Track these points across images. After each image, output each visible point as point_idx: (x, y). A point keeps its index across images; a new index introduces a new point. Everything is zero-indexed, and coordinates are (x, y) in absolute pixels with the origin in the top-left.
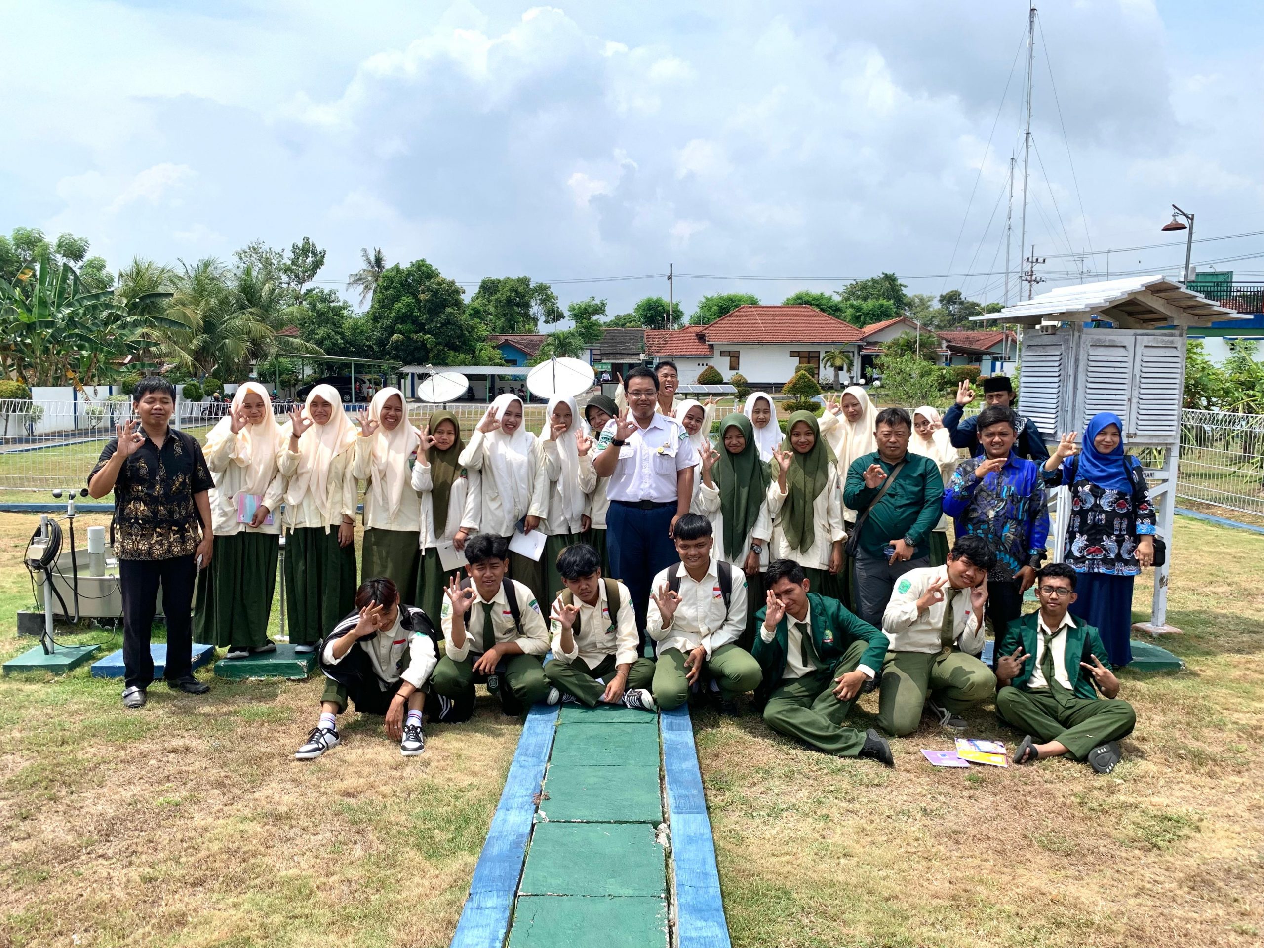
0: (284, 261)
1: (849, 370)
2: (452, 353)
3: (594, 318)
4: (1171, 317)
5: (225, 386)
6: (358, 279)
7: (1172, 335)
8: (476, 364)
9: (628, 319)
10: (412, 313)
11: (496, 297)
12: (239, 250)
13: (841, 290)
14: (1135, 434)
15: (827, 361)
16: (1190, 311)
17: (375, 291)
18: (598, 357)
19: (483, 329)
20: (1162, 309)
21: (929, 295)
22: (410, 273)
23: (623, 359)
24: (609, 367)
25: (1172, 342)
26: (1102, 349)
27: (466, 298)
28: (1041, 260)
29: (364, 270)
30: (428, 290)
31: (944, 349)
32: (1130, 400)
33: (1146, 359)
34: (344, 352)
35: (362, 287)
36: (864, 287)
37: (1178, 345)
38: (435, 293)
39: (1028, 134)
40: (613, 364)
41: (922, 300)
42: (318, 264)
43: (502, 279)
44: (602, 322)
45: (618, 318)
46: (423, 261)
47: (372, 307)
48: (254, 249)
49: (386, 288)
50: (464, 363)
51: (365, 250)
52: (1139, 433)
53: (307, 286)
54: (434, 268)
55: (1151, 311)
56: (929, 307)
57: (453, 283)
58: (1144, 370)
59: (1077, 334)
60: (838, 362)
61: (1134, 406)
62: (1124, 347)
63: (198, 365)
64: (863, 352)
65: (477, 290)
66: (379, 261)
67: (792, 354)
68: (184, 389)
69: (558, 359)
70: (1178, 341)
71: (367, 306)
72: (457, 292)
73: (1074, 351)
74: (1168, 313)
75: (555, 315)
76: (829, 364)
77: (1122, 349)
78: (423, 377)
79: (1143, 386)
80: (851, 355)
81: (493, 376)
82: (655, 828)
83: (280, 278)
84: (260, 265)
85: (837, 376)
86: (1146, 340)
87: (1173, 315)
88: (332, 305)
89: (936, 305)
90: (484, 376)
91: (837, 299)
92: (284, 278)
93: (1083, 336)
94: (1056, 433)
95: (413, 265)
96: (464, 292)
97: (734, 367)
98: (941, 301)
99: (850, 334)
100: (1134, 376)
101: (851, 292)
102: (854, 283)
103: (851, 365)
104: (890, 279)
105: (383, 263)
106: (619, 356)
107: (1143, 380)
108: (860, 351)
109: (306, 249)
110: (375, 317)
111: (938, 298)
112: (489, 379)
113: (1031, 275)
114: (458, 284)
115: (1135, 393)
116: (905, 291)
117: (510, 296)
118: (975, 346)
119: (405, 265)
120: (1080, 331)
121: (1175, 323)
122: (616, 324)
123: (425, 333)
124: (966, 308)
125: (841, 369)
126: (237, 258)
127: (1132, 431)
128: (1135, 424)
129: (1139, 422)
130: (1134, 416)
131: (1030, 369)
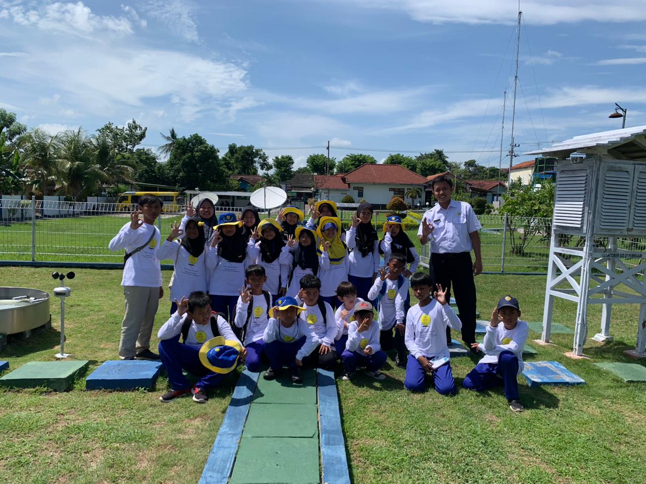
0: (124, 134)
1: (419, 199)
8: (224, 190)
9: (305, 170)
10: (191, 162)
11: (236, 155)
12: (100, 128)
14: (632, 229)
17: (172, 151)
18: (290, 188)
21: (459, 162)
22: (190, 141)
23: (303, 190)
24: (296, 194)
26: (614, 173)
27: (221, 155)
28: (517, 145)
30: (200, 150)
31: (468, 189)
32: (630, 207)
33: (640, 180)
38: (203, 152)
39: (516, 77)
40: (297, 193)
41: (456, 164)
42: (142, 136)
45: (300, 169)
46: (196, 134)
47: (170, 159)
48: (108, 127)
49: (178, 149)
50: (218, 189)
52: (634, 228)
53: (137, 147)
54: (203, 138)
56: (459, 168)
57: (213, 147)
58: (640, 187)
60: (414, 195)
61: (632, 211)
62: (627, 172)
64: (427, 190)
65: (226, 151)
66: (173, 135)
67: (391, 190)
69: (267, 187)
71: (168, 159)
72: (216, 151)
73: (596, 173)
76: (409, 195)
77: (626, 173)
79: (638, 198)
80: (420, 191)
81: (234, 197)
85: (413, 201)
86: (641, 168)
88: (149, 156)
89: (463, 167)
90: (229, 196)
93: (602, 164)
94: (581, 227)
95: (191, 137)
96: (219, 152)
97: (361, 195)
98: (465, 165)
99: (419, 180)
100: (632, 191)
103: (420, 196)
104: (440, 153)
105: (176, 136)
106: (300, 188)
107: (639, 194)
108: (425, 189)
110: (171, 164)
112: (231, 198)
113: (512, 153)
114: (216, 147)
115: (633, 202)
116: (447, 159)
117: (244, 156)
118: (484, 188)
119: (187, 137)
120: (600, 160)
122: (299, 172)
124: (478, 169)
125: (415, 198)
126: (99, 132)
127: (631, 227)
128: (632, 222)
129: (636, 222)
130: (632, 216)
131: (561, 186)
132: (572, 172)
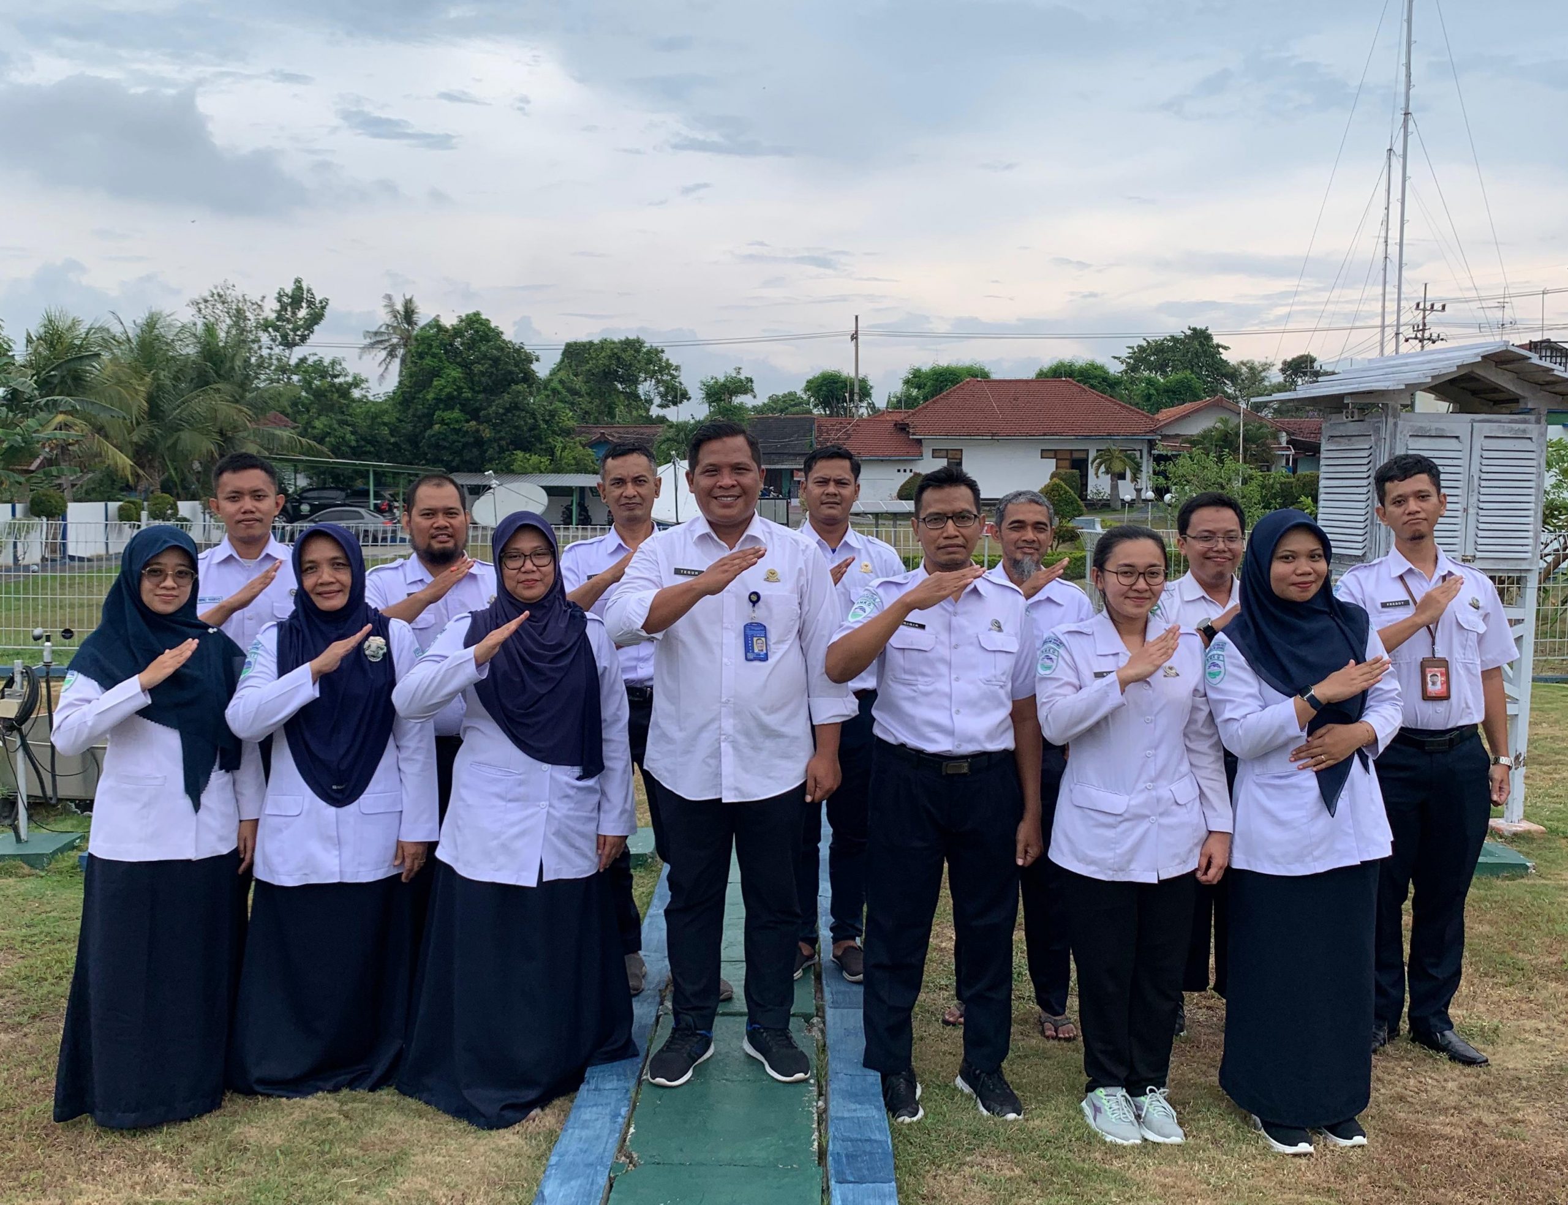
0: (264, 315)
1: (1135, 479)
2: (520, 454)
3: (737, 400)
4: (1524, 398)
5: (179, 503)
6: (377, 340)
7: (1525, 422)
8: (558, 470)
9: (791, 400)
10: (460, 393)
11: (588, 367)
12: (196, 297)
13: (1125, 353)
14: (1474, 557)
15: (1100, 464)
16: (1548, 388)
17: (403, 361)
19: (568, 418)
20: (1511, 387)
21: (1263, 360)
22: (457, 332)
23: (782, 462)
25: (1524, 431)
26: (1427, 440)
27: (542, 369)
28: (1438, 306)
29: (388, 326)
30: (485, 356)
31: (1284, 444)
32: (1466, 510)
33: (1486, 454)
34: (356, 453)
35: (384, 354)
36: (1159, 348)
37: (1534, 436)
38: (496, 361)
39: (1406, 114)
41: (1252, 369)
42: (316, 318)
43: (596, 341)
44: (750, 406)
45: (774, 399)
46: (477, 314)
47: (400, 383)
48: (220, 296)
49: (421, 356)
50: (538, 470)
51: (389, 297)
52: (1479, 555)
53: (299, 352)
54: (493, 325)
55: (1496, 389)
56: (1263, 379)
57: (521, 346)
58: (1485, 469)
59: (1391, 421)
60: (1117, 467)
61: (1472, 519)
62: (1457, 437)
63: (141, 472)
64: (1156, 451)
65: (558, 357)
66: (409, 314)
67: (1045, 454)
68: (121, 509)
70: (1533, 429)
71: (392, 382)
72: (529, 359)
73: (1388, 444)
74: (1519, 392)
75: (675, 395)
76: (1103, 468)
77: (1454, 441)
78: (478, 491)
79: (1483, 491)
80: (1138, 454)
81: (582, 489)
82: (807, 1021)
83: (257, 340)
84: (228, 321)
85: (1114, 488)
86: (1488, 429)
87: (1526, 394)
88: (337, 381)
89: (1276, 376)
90: (570, 488)
91: (1115, 368)
92: (265, 338)
93: (1400, 423)
94: (1364, 555)
96: (537, 361)
98: (1283, 371)
99: (1138, 422)
100: (1470, 478)
101: (1141, 357)
102: (1145, 344)
103: (1137, 470)
104: (1201, 337)
105: (415, 317)
106: (776, 458)
107: (1483, 483)
108: (1151, 448)
109: (297, 297)
111: (1280, 366)
112: (577, 494)
113: (1424, 330)
114: (529, 348)
115: (1473, 500)
116: (1225, 355)
117: (609, 366)
119: (449, 321)
120: (1396, 416)
121: (1530, 406)
122: (772, 410)
123: (480, 423)
125: (1122, 476)
126: (193, 310)
127: (1470, 552)
128: (1473, 543)
129: (1480, 541)
130: (1471, 531)
131: (1332, 469)
132: (1345, 440)
